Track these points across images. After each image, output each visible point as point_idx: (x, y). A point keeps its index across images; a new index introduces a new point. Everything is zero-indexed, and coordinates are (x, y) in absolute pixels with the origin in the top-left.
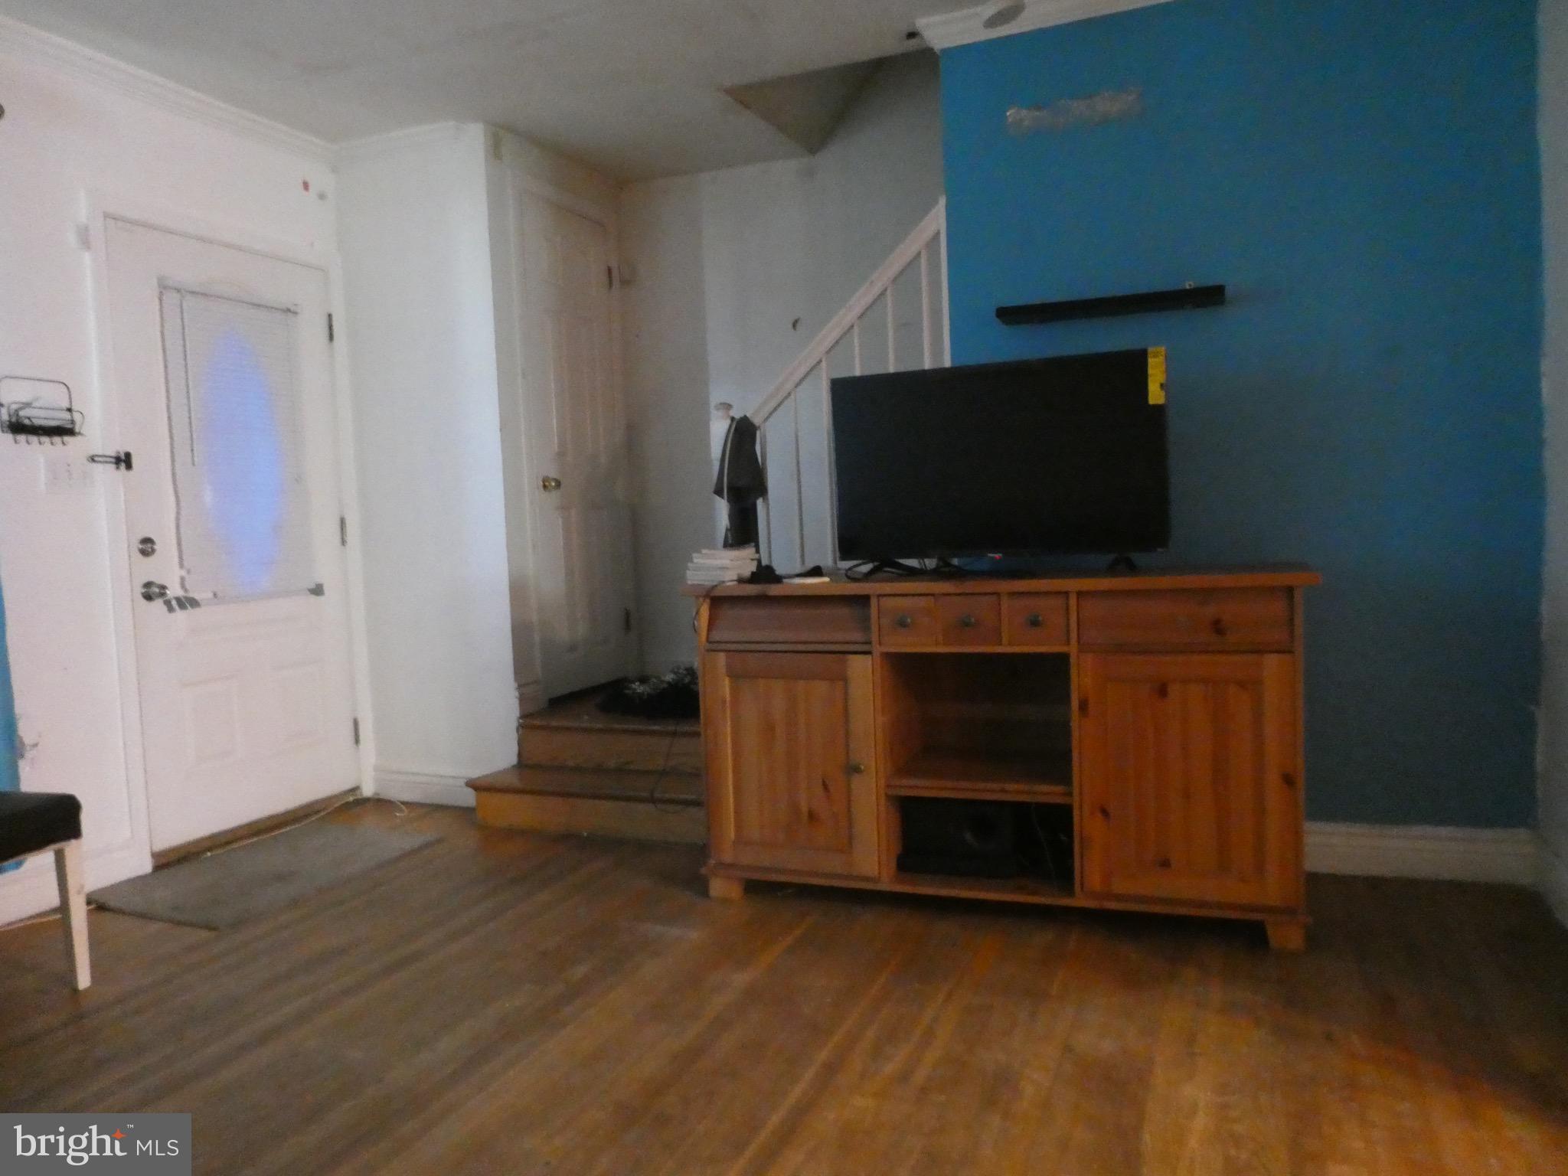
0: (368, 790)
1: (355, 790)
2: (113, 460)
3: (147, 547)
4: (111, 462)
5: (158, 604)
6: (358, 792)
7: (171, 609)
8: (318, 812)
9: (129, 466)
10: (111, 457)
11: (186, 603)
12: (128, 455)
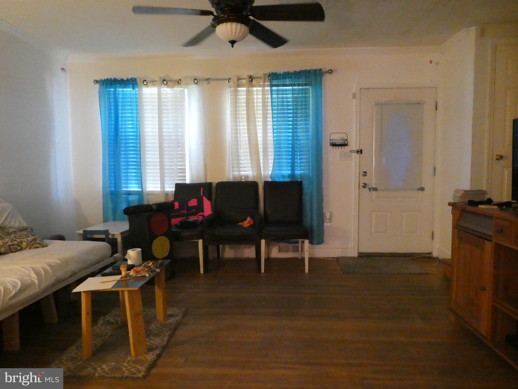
0: (435, 255)
1: (431, 253)
2: (357, 152)
3: (365, 174)
4: (356, 152)
5: (366, 190)
6: (432, 254)
7: (370, 191)
8: (414, 256)
9: (361, 153)
10: (356, 151)
11: (375, 189)
12: (361, 150)
